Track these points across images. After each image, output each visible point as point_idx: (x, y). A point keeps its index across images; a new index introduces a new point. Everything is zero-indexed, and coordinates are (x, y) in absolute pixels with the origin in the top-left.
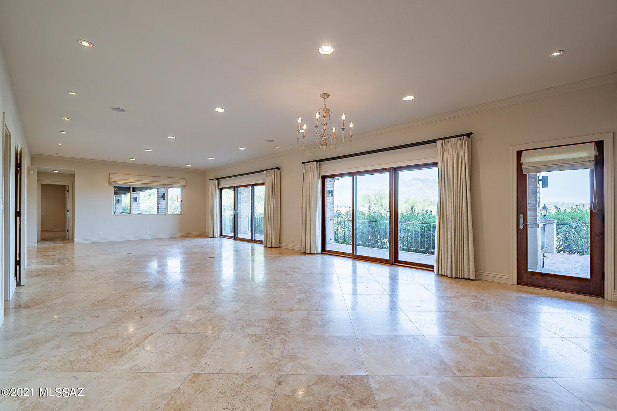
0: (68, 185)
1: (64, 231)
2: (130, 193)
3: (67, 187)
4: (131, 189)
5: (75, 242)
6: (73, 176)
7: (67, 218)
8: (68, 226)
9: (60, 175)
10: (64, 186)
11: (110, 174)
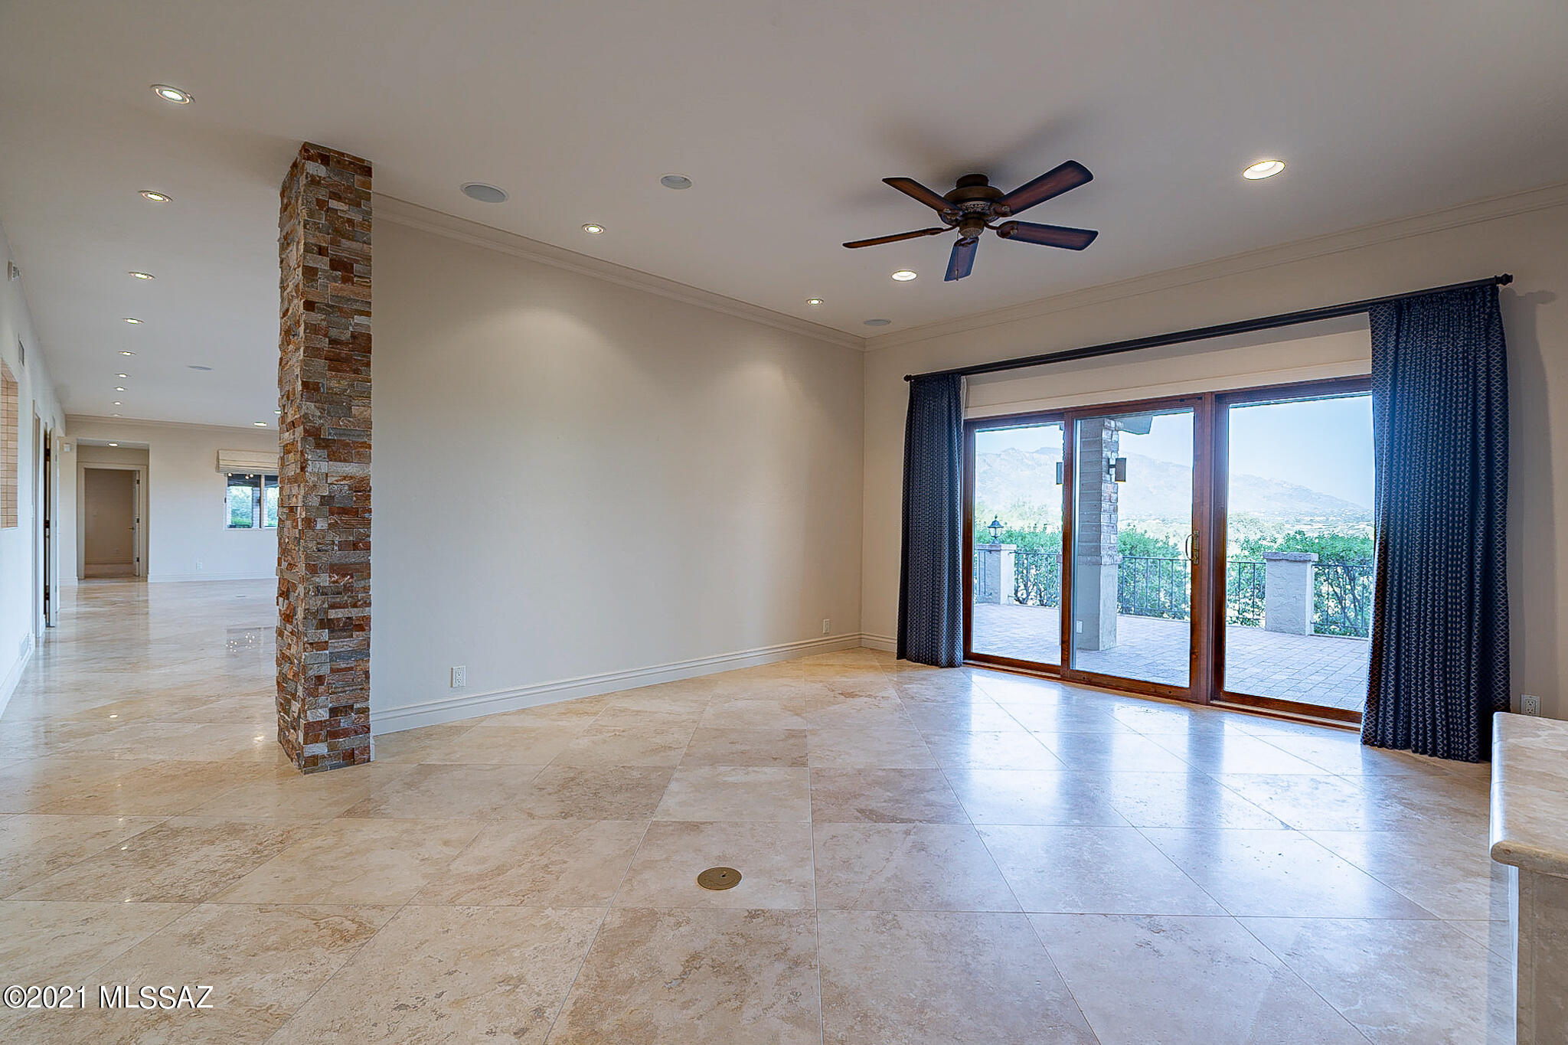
0: (139, 471)
1: (131, 563)
2: (260, 487)
3: (137, 475)
4: (263, 480)
5: (149, 581)
6: (144, 452)
7: (137, 534)
8: (139, 551)
9: (123, 450)
10: (130, 474)
11: (218, 452)
